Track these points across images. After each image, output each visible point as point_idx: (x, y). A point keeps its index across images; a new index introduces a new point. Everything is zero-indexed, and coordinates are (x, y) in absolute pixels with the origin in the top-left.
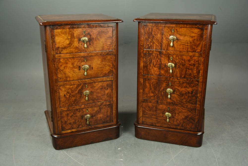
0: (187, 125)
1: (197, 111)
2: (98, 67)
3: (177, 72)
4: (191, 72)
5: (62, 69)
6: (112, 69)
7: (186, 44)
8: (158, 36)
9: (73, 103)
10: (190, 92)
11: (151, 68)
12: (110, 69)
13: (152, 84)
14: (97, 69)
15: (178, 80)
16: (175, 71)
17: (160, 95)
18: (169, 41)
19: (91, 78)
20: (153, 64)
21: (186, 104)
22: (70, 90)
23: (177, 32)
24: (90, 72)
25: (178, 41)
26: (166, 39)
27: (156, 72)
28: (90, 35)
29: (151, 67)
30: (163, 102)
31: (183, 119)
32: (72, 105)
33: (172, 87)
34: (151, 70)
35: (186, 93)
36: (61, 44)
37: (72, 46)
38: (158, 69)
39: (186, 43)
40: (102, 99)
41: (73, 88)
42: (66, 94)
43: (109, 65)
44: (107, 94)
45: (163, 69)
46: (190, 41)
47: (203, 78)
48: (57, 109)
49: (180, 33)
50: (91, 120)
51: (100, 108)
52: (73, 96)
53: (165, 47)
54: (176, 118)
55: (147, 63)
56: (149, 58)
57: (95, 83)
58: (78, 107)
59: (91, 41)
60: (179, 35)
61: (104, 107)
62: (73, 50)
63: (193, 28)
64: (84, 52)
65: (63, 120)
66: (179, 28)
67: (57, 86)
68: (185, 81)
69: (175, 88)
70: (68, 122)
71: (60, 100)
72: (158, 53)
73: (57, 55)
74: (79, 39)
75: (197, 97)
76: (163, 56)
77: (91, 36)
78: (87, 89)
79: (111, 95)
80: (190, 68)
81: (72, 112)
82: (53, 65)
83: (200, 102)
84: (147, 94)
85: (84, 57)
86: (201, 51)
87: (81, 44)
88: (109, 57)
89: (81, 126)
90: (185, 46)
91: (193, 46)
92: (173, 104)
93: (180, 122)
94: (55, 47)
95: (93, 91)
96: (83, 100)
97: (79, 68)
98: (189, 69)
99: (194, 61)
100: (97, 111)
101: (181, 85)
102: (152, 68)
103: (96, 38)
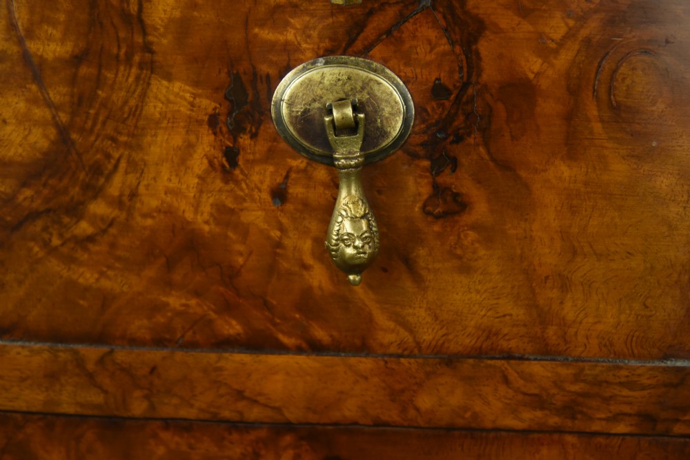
37: (99, 208)
74: (237, 79)
87: (279, 194)
103: (574, 87)
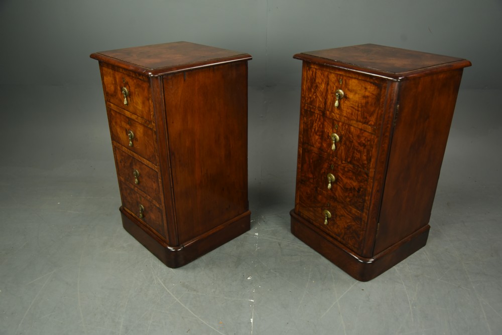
0: (348, 240)
1: (362, 223)
3: (342, 150)
4: (359, 157)
7: (356, 108)
8: (322, 87)
10: (357, 189)
11: (312, 134)
13: (312, 159)
15: (342, 163)
16: (339, 148)
17: (320, 180)
18: (334, 98)
20: (315, 130)
21: (350, 207)
23: (345, 84)
25: (345, 100)
26: (332, 93)
27: (317, 143)
30: (323, 192)
31: (345, 228)
33: (335, 172)
34: (312, 138)
35: (351, 189)
38: (320, 139)
39: (355, 106)
45: (325, 140)
46: (361, 103)
47: (374, 172)
49: (350, 87)
53: (330, 105)
54: (337, 223)
55: (308, 126)
56: (311, 118)
60: (348, 90)
66: (348, 78)
68: (351, 168)
69: (338, 175)
72: (321, 114)
75: (364, 201)
76: (327, 120)
80: (358, 150)
83: (369, 210)
84: (305, 172)
86: (375, 124)
90: (354, 110)
91: (365, 114)
92: (335, 199)
93: (341, 231)
99: (364, 138)
101: (345, 172)
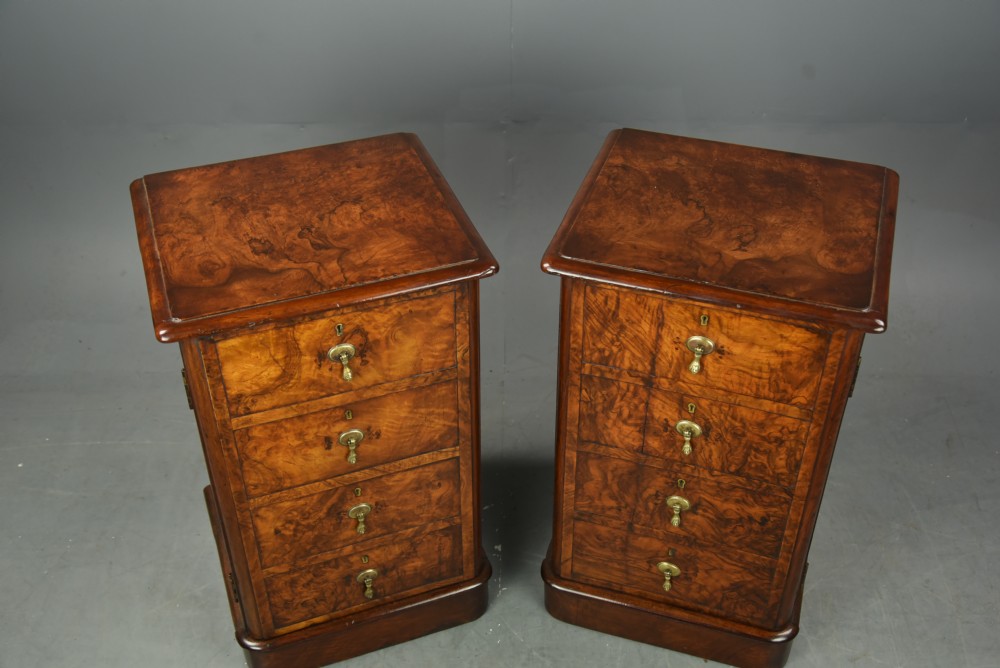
0: (735, 608)
1: (776, 576)
2: (401, 428)
3: (711, 451)
4: (765, 462)
5: (258, 458)
6: (455, 424)
7: (755, 373)
8: (640, 329)
9: (311, 548)
10: (758, 519)
11: (609, 424)
12: (449, 424)
13: (612, 471)
14: (399, 433)
15: (713, 476)
16: (702, 448)
17: (640, 509)
18: (684, 352)
19: (377, 465)
20: (620, 414)
21: (739, 551)
22: (295, 513)
23: (718, 326)
24: (369, 448)
25: (721, 357)
26: (675, 343)
27: (628, 441)
28: (365, 334)
29: (611, 421)
30: (652, 531)
31: (723, 589)
32: (308, 553)
33: (688, 493)
34: (612, 432)
35: (741, 519)
36: (248, 383)
37: (293, 381)
38: (639, 431)
39: (752, 369)
40: (418, 518)
41: (306, 504)
42: (283, 526)
43: (445, 416)
44: (440, 499)
45: (656, 434)
46: (769, 364)
47: (810, 486)
48: (252, 575)
49: (733, 333)
50: (382, 581)
51: (412, 544)
52: (311, 528)
53: (670, 366)
54: (699, 582)
55: (595, 407)
56: (604, 392)
57: (390, 475)
58: (329, 556)
59: (369, 353)
60: (729, 336)
61: (429, 537)
62: (300, 393)
63: (785, 325)
64: (341, 392)
65: (275, 600)
66: (729, 315)
67: (248, 509)
68: (740, 483)
69: (700, 498)
70: (297, 601)
71: (259, 548)
72: (641, 384)
73: (234, 421)
74: (320, 353)
75: (780, 538)
76: (660, 396)
77: (369, 336)
78: (362, 498)
79: (455, 499)
80: (762, 449)
81: (309, 572)
82: (226, 454)
83: (793, 554)
84: (591, 498)
85: (344, 407)
86: (811, 403)
87: (331, 369)
88: (443, 390)
89: (343, 605)
90: (748, 376)
91: (782, 385)
92: (691, 541)
94: (226, 395)
95: (385, 499)
96: (348, 533)
97: (328, 442)
98: (757, 450)
99: (780, 428)
100: (402, 553)
101: (721, 491)
102: (614, 424)
103: (387, 338)
